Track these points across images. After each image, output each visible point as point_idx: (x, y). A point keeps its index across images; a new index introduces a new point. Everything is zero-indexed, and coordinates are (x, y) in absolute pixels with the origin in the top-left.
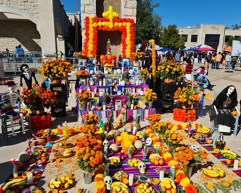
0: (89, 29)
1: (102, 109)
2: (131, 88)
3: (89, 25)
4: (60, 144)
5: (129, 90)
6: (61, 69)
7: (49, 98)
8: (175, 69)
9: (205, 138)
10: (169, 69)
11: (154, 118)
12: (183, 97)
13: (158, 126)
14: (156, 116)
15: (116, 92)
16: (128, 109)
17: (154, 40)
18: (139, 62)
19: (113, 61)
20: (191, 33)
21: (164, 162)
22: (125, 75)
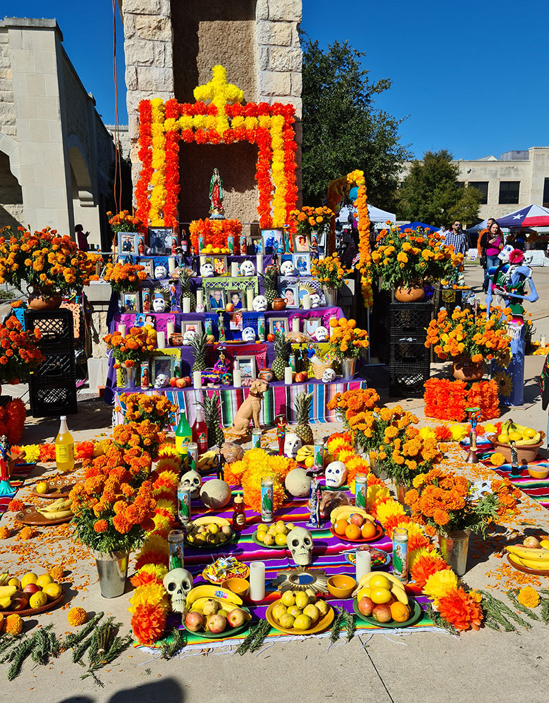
0: (150, 140)
1: (189, 385)
2: (285, 319)
3: (150, 127)
4: (41, 487)
5: (279, 325)
6: (56, 259)
7: (14, 345)
8: (426, 254)
9: (525, 462)
10: (409, 253)
11: (353, 402)
12: (455, 338)
13: (362, 421)
14: (361, 395)
15: (238, 334)
16: (275, 383)
17: (362, 173)
18: (313, 239)
19: (230, 239)
20: (498, 176)
21: (377, 532)
22: (267, 277)
